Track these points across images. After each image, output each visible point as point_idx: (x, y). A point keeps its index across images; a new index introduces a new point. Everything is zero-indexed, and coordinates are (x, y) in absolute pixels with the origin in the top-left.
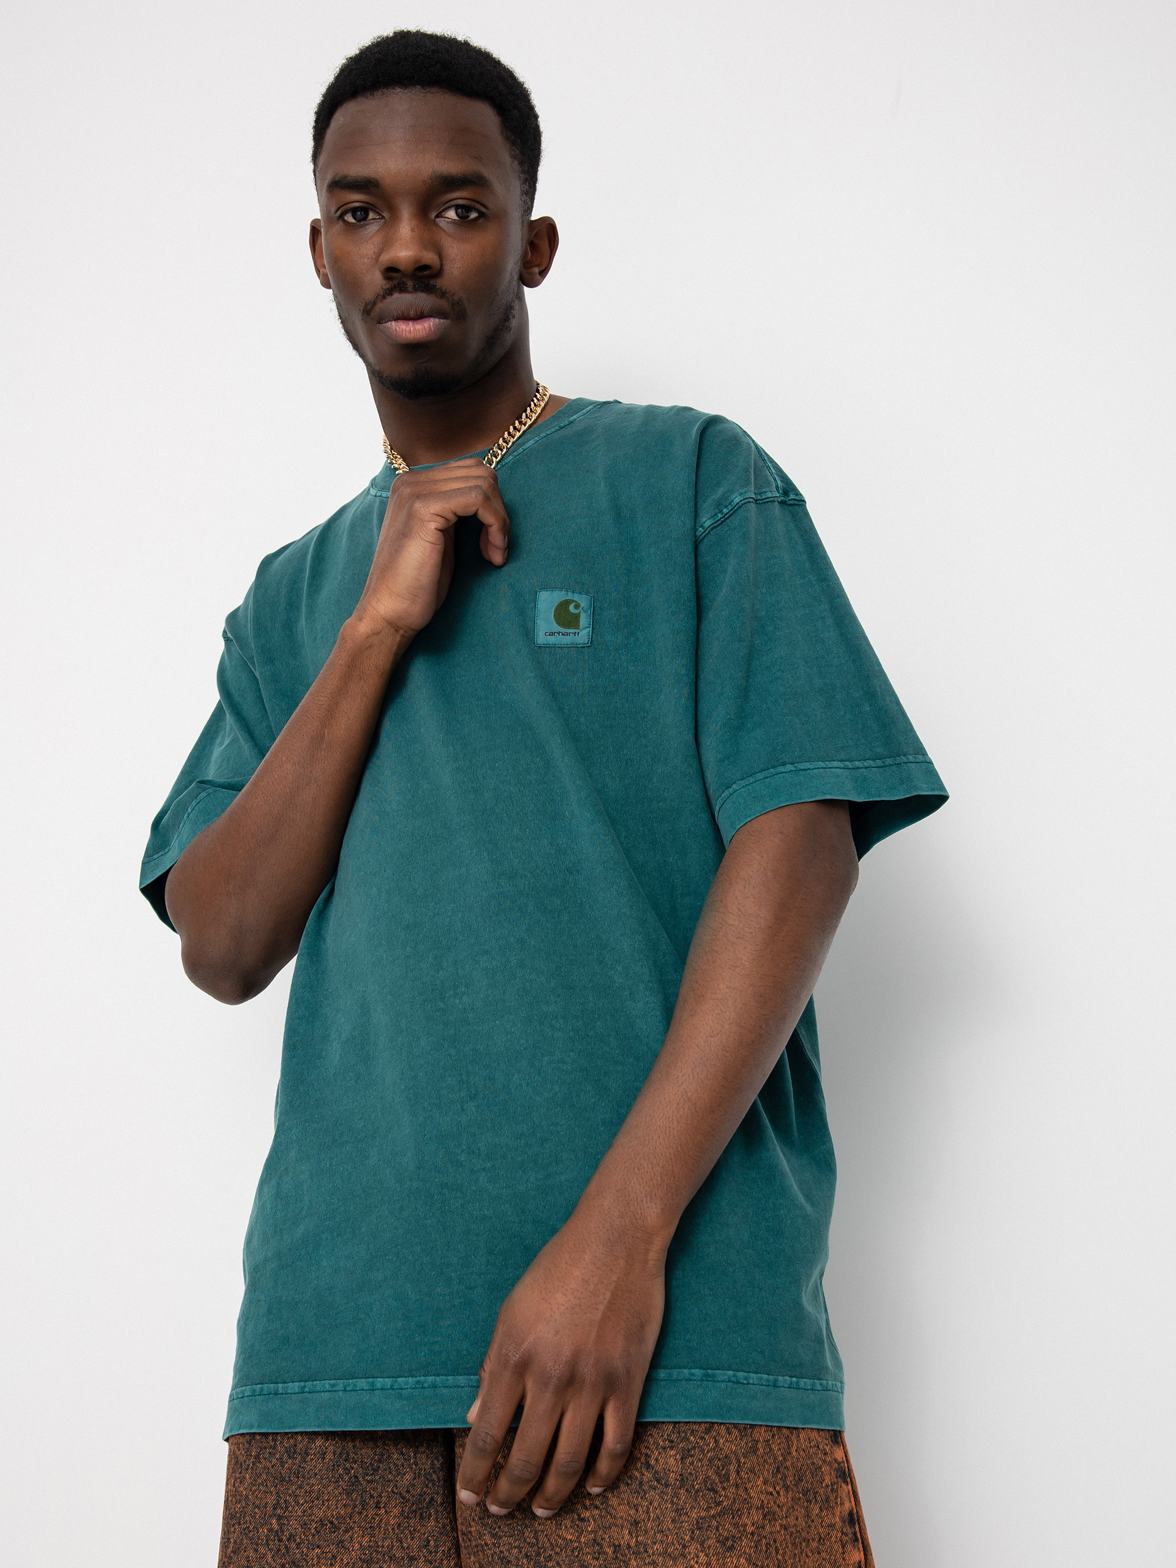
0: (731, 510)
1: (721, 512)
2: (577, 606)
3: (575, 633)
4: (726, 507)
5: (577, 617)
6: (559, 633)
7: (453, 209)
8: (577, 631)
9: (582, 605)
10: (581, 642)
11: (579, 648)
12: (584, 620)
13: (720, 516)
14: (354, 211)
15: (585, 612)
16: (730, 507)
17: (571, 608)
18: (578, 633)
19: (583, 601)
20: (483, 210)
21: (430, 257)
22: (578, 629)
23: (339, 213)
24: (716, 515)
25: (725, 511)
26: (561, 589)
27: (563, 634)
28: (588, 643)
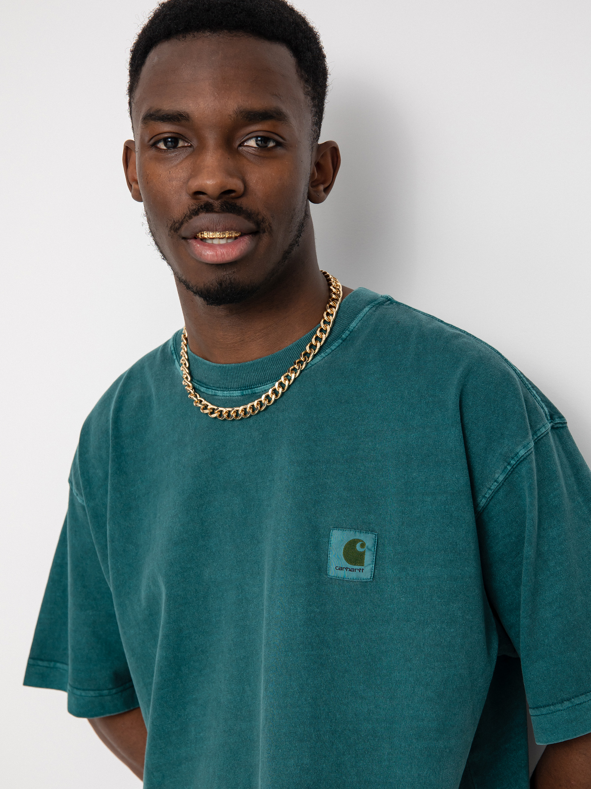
0: (518, 461)
1: (509, 464)
2: (363, 545)
3: (360, 569)
4: (513, 458)
5: (362, 554)
6: (347, 568)
7: (254, 139)
8: (361, 567)
9: (367, 544)
10: (365, 578)
11: (364, 583)
12: (368, 558)
13: (509, 468)
14: (165, 140)
15: (370, 550)
16: (516, 459)
17: (358, 547)
18: (363, 569)
19: (369, 539)
20: (281, 140)
21: (235, 184)
22: (363, 565)
23: (152, 142)
24: (506, 468)
25: (513, 462)
26: (350, 529)
27: (350, 570)
28: (371, 578)
